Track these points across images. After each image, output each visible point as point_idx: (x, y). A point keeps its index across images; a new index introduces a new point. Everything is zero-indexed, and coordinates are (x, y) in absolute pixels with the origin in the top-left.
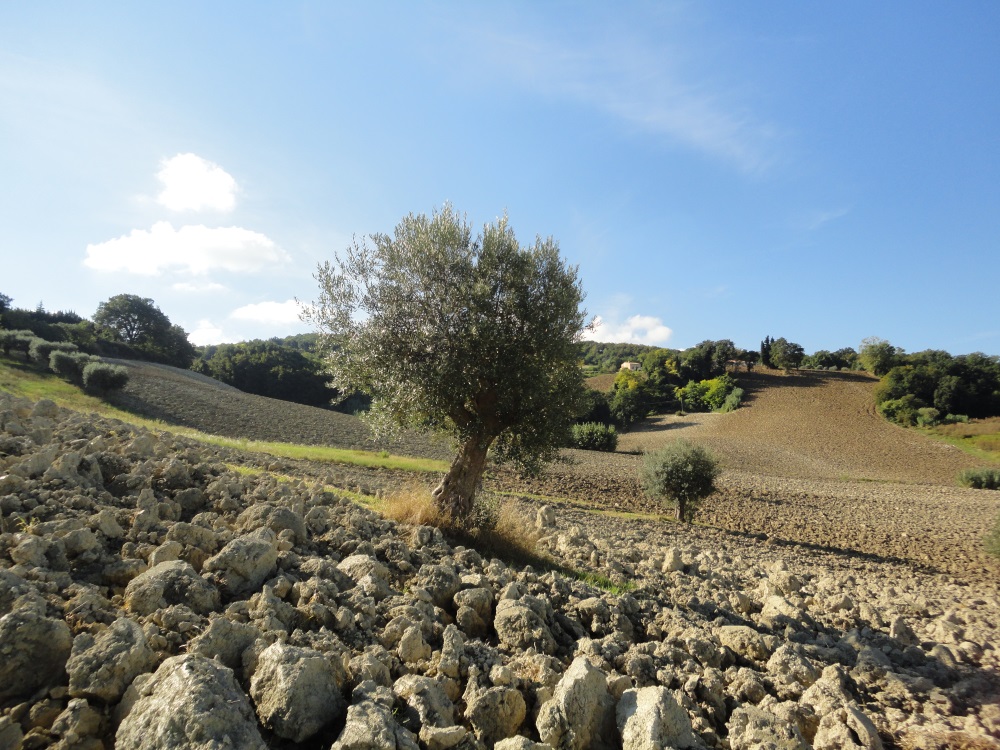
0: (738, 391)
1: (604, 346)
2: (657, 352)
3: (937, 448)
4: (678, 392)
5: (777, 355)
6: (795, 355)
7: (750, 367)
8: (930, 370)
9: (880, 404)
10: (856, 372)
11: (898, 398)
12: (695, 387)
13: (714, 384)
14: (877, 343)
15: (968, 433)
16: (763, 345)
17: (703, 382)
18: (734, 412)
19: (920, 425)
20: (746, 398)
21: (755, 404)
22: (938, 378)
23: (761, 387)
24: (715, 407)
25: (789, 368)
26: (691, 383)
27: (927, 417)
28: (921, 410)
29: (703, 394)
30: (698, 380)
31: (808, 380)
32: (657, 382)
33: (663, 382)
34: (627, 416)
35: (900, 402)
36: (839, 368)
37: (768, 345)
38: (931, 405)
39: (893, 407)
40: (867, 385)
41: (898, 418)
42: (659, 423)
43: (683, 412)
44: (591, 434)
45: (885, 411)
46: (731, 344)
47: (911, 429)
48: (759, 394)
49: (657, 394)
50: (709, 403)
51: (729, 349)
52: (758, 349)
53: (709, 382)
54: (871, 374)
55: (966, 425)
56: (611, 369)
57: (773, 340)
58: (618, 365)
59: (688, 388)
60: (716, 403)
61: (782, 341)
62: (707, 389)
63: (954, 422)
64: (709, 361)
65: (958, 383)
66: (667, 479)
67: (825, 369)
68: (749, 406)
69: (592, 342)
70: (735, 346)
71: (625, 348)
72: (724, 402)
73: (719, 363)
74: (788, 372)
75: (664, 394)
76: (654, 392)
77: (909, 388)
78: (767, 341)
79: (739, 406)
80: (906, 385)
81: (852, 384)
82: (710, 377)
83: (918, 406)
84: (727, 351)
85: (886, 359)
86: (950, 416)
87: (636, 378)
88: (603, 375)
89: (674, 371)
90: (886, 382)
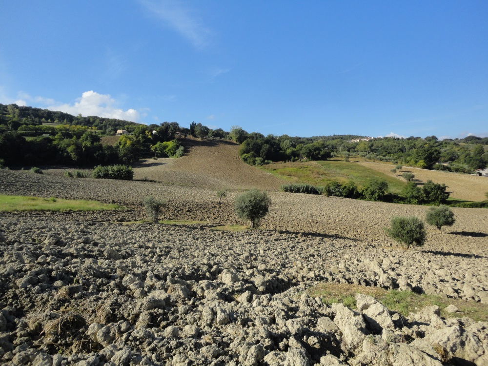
0: (182, 148)
1: (103, 120)
2: (140, 126)
3: (265, 175)
4: (153, 147)
5: (198, 131)
6: (205, 131)
7: (185, 136)
8: (259, 141)
9: (241, 155)
10: (228, 140)
11: (248, 153)
12: (161, 145)
13: (170, 144)
14: (237, 128)
15: (275, 168)
16: (191, 126)
17: (165, 143)
18: (181, 158)
19: (256, 165)
20: (186, 152)
21: (190, 154)
22: (262, 145)
23: (193, 146)
24: (170, 155)
25: (202, 137)
26: (159, 143)
27: (259, 161)
28: (257, 158)
29: (165, 149)
30: (162, 142)
31: (210, 144)
32: (141, 141)
33: (144, 142)
34: (129, 160)
35: (249, 155)
36: (221, 138)
37: (193, 126)
38: (259, 156)
39: (247, 157)
40: (234, 146)
41: (248, 161)
42: (144, 163)
43: (156, 158)
44: (119, 171)
45: (243, 158)
46: (178, 124)
47: (253, 166)
48: (191, 149)
49: (142, 148)
50: (168, 153)
51: (176, 127)
52: (189, 128)
53: (168, 143)
54: (235, 142)
55: (272, 165)
56: (112, 133)
57: (195, 124)
58: (116, 130)
59: (158, 145)
60: (171, 153)
61: (200, 125)
62: (167, 146)
63: (268, 163)
64: (167, 132)
65: (269, 147)
66: (252, 210)
67: (215, 138)
68: (188, 155)
69: (96, 117)
70: (179, 126)
71: (115, 121)
72: (176, 153)
73: (172, 133)
74: (202, 140)
75: (145, 148)
76: (140, 147)
77: (252, 149)
78: (193, 124)
79: (183, 155)
80: (251, 147)
81: (228, 146)
82: (168, 140)
83: (255, 157)
84: (175, 127)
85: (242, 136)
86: (266, 161)
87: (130, 139)
88: (108, 136)
89: (150, 137)
90: (242, 146)
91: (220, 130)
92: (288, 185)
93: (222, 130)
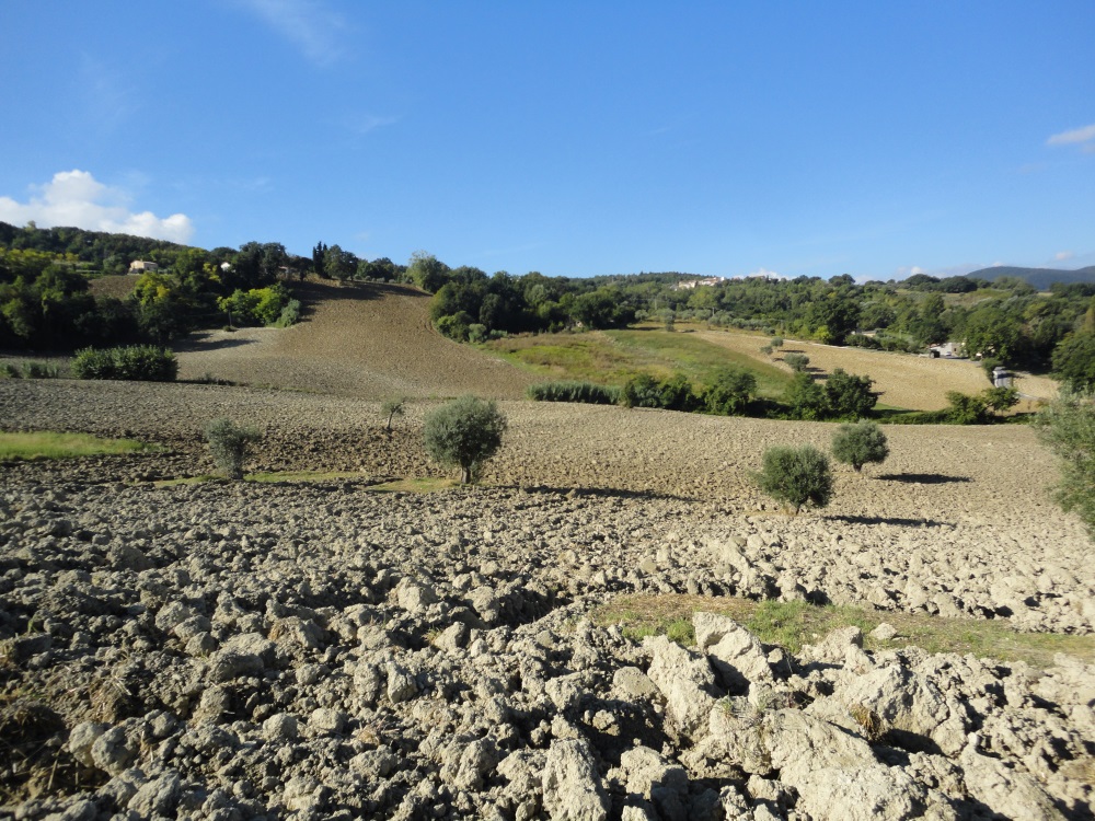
0: (295, 303)
1: (92, 236)
2: (190, 252)
3: (492, 363)
4: (223, 303)
5: (331, 265)
6: (349, 264)
7: (303, 276)
8: (476, 287)
9: (436, 319)
10: (403, 284)
11: (452, 313)
12: (243, 297)
13: (267, 294)
14: (425, 257)
15: (513, 348)
16: (315, 251)
17: (252, 291)
18: (293, 327)
19: (471, 340)
20: (304, 313)
21: (316, 317)
22: (482, 296)
23: (321, 299)
24: (268, 320)
25: (343, 279)
26: (237, 293)
27: (476, 333)
28: (472, 326)
29: (254, 306)
30: (246, 289)
31: (363, 293)
32: (195, 289)
34: (164, 333)
35: (454, 317)
36: (387, 281)
37: (320, 251)
38: (477, 322)
39: (449, 322)
40: (420, 299)
41: (452, 333)
42: (204, 340)
43: (232, 327)
44: (141, 360)
45: (441, 327)
46: (282, 248)
47: (465, 344)
48: (317, 307)
49: (195, 305)
50: (261, 316)
51: (280, 254)
52: (310, 256)
53: (260, 291)
54: (420, 289)
55: (507, 340)
56: (118, 268)
57: (325, 246)
58: (128, 263)
59: (235, 297)
60: (269, 316)
61: (336, 249)
62: (259, 300)
63: (497, 337)
64: (258, 265)
65: (499, 300)
67: (373, 281)
68: (309, 320)
69: (75, 229)
70: (286, 251)
71: (126, 240)
72: (280, 315)
73: (269, 269)
74: (342, 284)
75: (205, 305)
76: (191, 302)
77: (460, 305)
78: (320, 247)
79: (298, 321)
80: (458, 301)
81: (405, 298)
82: (260, 286)
83: (468, 322)
84: (277, 252)
85: (435, 275)
86: (493, 332)
87: (166, 284)
88: (109, 277)
89: (214, 277)
90: (438, 299)
91: (386, 261)
92: (542, 385)
93: (390, 262)
